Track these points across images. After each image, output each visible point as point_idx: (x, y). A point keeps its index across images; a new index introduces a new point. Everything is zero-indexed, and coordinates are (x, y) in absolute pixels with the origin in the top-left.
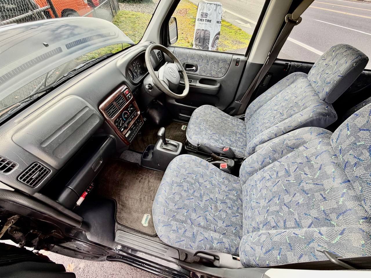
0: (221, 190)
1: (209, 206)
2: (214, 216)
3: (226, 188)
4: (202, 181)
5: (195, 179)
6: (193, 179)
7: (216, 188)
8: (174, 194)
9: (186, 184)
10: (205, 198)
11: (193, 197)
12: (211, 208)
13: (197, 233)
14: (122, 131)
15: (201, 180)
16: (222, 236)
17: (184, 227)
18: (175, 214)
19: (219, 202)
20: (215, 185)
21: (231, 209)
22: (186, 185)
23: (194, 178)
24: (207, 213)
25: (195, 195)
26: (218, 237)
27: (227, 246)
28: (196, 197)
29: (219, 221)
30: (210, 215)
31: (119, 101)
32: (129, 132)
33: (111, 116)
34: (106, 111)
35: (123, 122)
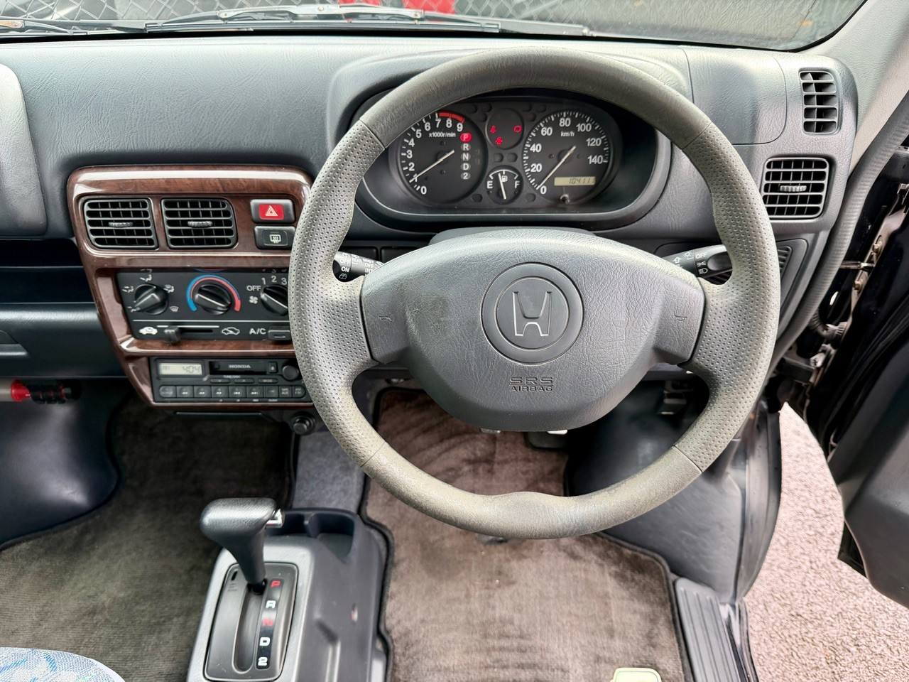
14: (144, 331)
31: (184, 214)
32: (196, 369)
33: (97, 240)
34: (87, 208)
35: (175, 309)
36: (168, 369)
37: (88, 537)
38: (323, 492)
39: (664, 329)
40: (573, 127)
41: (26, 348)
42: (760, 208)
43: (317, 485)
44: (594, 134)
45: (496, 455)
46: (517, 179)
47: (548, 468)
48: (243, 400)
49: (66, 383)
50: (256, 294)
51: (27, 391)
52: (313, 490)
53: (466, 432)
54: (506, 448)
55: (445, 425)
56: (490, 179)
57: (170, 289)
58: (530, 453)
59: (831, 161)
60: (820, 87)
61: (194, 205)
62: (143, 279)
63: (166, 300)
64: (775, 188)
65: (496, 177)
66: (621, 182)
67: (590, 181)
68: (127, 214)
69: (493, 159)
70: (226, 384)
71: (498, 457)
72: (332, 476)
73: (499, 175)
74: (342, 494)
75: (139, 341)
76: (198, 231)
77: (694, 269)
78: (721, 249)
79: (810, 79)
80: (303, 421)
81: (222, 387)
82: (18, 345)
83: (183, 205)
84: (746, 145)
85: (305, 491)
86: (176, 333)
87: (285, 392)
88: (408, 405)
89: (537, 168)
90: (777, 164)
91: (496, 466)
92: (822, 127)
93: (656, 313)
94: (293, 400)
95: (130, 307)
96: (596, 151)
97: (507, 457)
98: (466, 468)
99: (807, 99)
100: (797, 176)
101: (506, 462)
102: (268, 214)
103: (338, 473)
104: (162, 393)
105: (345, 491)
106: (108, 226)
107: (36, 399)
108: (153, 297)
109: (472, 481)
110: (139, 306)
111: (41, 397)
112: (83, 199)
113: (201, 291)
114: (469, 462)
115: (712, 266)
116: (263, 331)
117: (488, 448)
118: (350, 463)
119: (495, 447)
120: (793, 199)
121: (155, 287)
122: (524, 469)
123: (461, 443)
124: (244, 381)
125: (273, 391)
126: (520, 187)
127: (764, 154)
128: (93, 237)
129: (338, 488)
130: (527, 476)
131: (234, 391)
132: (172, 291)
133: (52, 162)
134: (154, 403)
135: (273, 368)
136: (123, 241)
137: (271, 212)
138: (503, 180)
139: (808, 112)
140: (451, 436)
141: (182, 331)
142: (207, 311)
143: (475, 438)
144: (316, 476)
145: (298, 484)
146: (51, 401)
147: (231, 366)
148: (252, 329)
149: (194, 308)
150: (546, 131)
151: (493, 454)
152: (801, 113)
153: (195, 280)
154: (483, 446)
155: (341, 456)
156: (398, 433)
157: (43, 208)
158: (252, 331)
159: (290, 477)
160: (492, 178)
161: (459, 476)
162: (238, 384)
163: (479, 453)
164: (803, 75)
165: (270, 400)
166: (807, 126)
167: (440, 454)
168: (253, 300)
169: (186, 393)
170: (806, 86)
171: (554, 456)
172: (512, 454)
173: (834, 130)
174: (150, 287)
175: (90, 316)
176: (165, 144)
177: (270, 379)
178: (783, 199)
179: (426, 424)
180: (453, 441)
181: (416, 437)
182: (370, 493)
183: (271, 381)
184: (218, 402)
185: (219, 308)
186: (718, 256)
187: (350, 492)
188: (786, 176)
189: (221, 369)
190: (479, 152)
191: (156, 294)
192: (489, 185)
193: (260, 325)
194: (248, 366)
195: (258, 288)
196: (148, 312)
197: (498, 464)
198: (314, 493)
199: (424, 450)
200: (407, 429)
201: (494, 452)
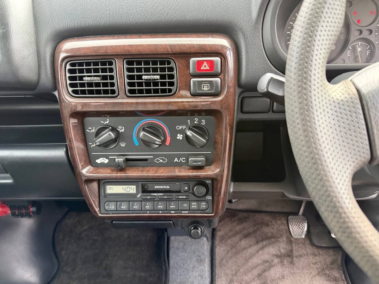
14: (99, 161)
31: (139, 70)
32: (132, 189)
33: (74, 92)
34: (68, 67)
35: (123, 145)
36: (112, 189)
38: (188, 276)
41: (13, 177)
43: (183, 271)
45: (294, 252)
46: (368, 49)
47: (329, 260)
48: (163, 212)
49: (34, 203)
50: (182, 132)
51: (9, 209)
52: (181, 275)
53: (272, 237)
54: (300, 247)
55: (258, 232)
56: (349, 49)
57: (121, 129)
58: (316, 250)
61: (147, 63)
62: (103, 122)
63: (118, 137)
68: (96, 71)
69: (354, 33)
70: (153, 200)
71: (295, 253)
72: (192, 266)
73: (357, 45)
74: (200, 278)
75: (95, 168)
76: (148, 83)
80: (196, 228)
81: (150, 202)
82: (8, 175)
83: (139, 63)
85: (176, 275)
86: (124, 161)
87: (194, 205)
88: (233, 219)
91: (295, 259)
94: (199, 211)
95: (91, 144)
97: (301, 253)
98: (276, 261)
101: (301, 256)
102: (203, 68)
103: (196, 264)
104: (107, 208)
105: (201, 276)
106: (83, 80)
107: (13, 214)
108: (110, 134)
109: (281, 270)
110: (99, 142)
111: (17, 213)
112: (66, 60)
113: (144, 130)
114: (277, 256)
116: (183, 160)
117: (288, 248)
118: (202, 257)
119: (292, 246)
121: (111, 128)
122: (314, 261)
123: (270, 244)
124: (165, 197)
125: (185, 205)
128: (71, 89)
129: (197, 274)
130: (317, 266)
131: (158, 205)
132: (123, 131)
133: (46, 34)
134: (100, 215)
135: (186, 188)
137: (205, 66)
138: (359, 49)
140: (263, 240)
141: (127, 160)
142: (147, 144)
143: (278, 241)
144: (182, 266)
145: (171, 271)
146: (22, 216)
147: (156, 187)
148: (176, 158)
149: (137, 144)
151: (292, 251)
153: (139, 123)
154: (284, 246)
155: (196, 252)
156: (229, 237)
157: (37, 68)
158: (176, 160)
159: (166, 267)
160: (351, 48)
161: (273, 266)
162: (161, 200)
163: (283, 251)
165: (183, 212)
167: (258, 251)
168: (180, 137)
169: (124, 207)
171: (331, 252)
172: (303, 251)
174: (107, 128)
175: (59, 153)
176: (129, 18)
177: (184, 196)
179: (245, 232)
180: (264, 243)
181: (241, 240)
182: (216, 277)
183: (185, 197)
184: (147, 213)
185: (157, 143)
187: (204, 276)
189: (149, 189)
191: (112, 132)
193: (182, 156)
194: (168, 187)
195: (184, 127)
196: (104, 147)
197: (296, 257)
198: (182, 277)
199: (247, 248)
200: (235, 235)
201: (292, 250)
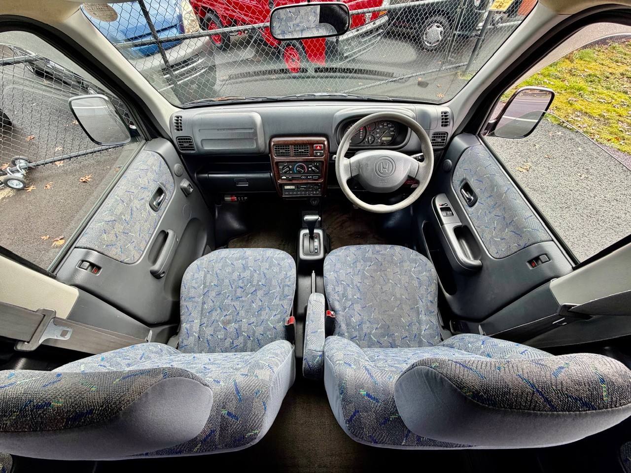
0: (255, 326)
1: (228, 311)
2: (217, 321)
3: (261, 334)
4: (259, 296)
5: (260, 285)
6: (259, 281)
7: (255, 318)
8: (232, 264)
9: (249, 274)
10: (237, 304)
11: (234, 287)
12: (226, 315)
13: (195, 302)
14: (283, 178)
15: (260, 293)
16: (197, 335)
17: (199, 287)
18: (210, 272)
19: (237, 326)
20: (259, 315)
21: (231, 347)
22: (247, 274)
23: (260, 283)
24: (219, 311)
25: (238, 289)
26: (194, 329)
27: (185, 342)
28: (236, 291)
29: (212, 328)
30: (218, 314)
31: (298, 148)
32: (292, 187)
34: (275, 147)
35: (291, 172)
36: (287, 187)
37: (250, 238)
39: (410, 171)
40: (387, 126)
42: (431, 145)
44: (392, 127)
46: (373, 138)
48: (304, 195)
50: (311, 167)
51: (236, 198)
59: (447, 133)
60: (446, 116)
61: (300, 146)
63: (289, 170)
64: (434, 140)
65: (368, 138)
66: (398, 139)
67: (390, 138)
68: (284, 148)
69: (368, 133)
75: (282, 180)
76: (300, 152)
77: (416, 158)
78: (422, 154)
79: (444, 117)
80: (315, 201)
81: (299, 192)
82: (247, 183)
83: (298, 146)
84: (428, 130)
86: (291, 178)
87: (315, 192)
89: (378, 135)
90: (435, 134)
92: (446, 126)
93: (409, 168)
95: (280, 172)
96: (393, 131)
99: (442, 119)
100: (439, 137)
102: (318, 148)
104: (285, 193)
106: (280, 151)
110: (283, 171)
112: (274, 145)
113: (298, 167)
115: (420, 158)
116: (311, 177)
120: (438, 143)
121: (287, 166)
124: (305, 190)
125: (311, 192)
126: (374, 140)
127: (432, 132)
128: (276, 154)
132: (291, 167)
133: (268, 136)
134: (283, 196)
135: (312, 187)
136: (283, 155)
138: (370, 138)
139: (442, 122)
142: (299, 172)
147: (302, 186)
148: (309, 177)
149: (296, 172)
150: (381, 127)
152: (441, 122)
153: (297, 165)
157: (264, 147)
162: (303, 191)
164: (442, 113)
166: (442, 125)
168: (310, 169)
170: (442, 116)
173: (448, 126)
176: (294, 131)
177: (311, 189)
178: (436, 143)
184: (298, 195)
185: (302, 172)
186: (421, 156)
188: (437, 137)
189: (299, 187)
190: (364, 131)
191: (288, 168)
192: (367, 140)
194: (306, 186)
196: (285, 173)
